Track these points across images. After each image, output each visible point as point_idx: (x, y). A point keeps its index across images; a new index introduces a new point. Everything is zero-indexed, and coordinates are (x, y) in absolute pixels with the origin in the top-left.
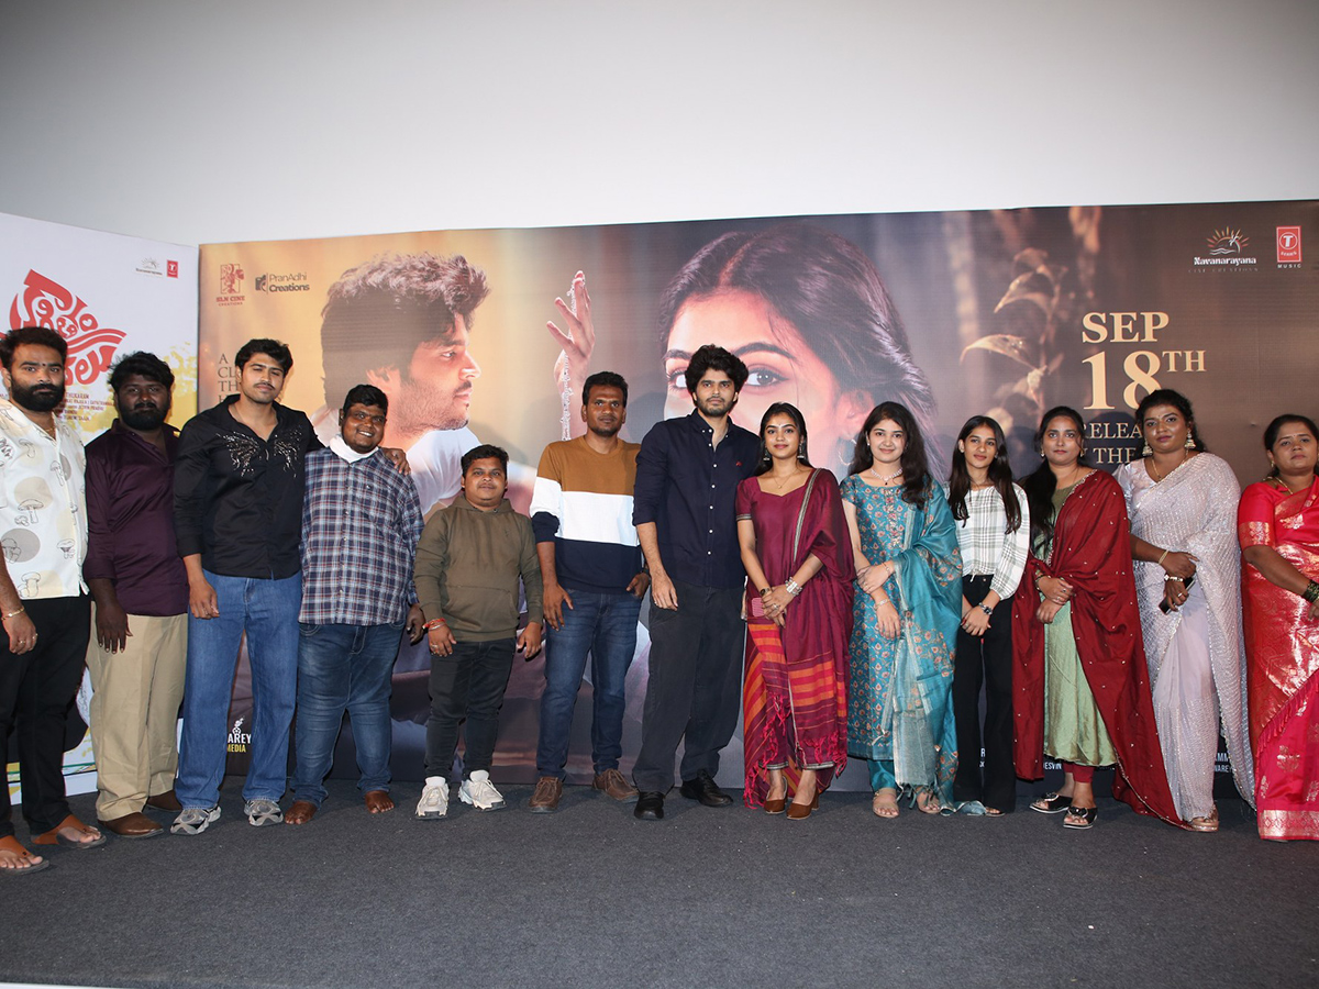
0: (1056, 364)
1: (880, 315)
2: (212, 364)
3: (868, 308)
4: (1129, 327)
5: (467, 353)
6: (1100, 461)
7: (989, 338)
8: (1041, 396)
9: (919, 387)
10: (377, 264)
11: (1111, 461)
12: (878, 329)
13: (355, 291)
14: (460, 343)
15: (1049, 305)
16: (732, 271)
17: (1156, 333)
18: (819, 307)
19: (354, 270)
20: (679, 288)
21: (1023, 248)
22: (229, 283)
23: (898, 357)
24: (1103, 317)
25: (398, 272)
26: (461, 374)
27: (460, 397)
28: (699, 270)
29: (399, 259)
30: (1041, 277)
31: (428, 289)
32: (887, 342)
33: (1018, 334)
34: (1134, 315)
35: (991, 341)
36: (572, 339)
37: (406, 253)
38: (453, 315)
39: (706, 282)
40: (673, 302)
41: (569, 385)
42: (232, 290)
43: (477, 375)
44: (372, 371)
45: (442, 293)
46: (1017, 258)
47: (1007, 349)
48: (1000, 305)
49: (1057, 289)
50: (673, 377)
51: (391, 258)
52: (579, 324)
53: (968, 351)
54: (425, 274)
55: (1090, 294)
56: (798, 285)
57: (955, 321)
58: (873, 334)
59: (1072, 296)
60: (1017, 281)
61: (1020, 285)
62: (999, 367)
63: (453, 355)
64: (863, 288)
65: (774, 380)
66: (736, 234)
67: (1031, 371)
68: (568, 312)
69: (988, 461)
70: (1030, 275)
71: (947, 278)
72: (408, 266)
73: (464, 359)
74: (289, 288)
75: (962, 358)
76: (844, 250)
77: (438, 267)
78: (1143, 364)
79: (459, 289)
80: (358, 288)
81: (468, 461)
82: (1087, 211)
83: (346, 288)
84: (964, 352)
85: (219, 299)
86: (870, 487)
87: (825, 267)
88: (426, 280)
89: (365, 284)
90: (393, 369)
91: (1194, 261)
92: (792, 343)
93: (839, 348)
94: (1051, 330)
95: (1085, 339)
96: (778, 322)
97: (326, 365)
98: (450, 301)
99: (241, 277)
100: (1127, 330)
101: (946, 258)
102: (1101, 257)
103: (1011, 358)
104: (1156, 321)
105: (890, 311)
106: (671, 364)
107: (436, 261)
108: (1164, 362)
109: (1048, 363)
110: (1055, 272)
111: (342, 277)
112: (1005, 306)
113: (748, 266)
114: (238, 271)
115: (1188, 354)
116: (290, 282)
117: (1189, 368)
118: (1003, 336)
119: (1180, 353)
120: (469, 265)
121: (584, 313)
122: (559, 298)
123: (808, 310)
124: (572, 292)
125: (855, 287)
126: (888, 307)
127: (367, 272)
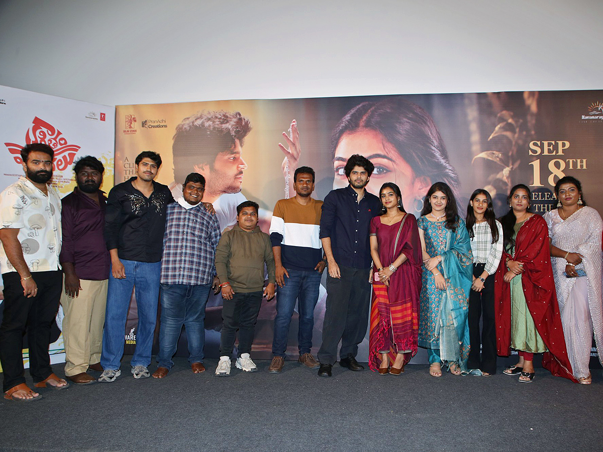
0: (516, 165)
1: (435, 141)
2: (121, 162)
3: (429, 138)
4: (551, 148)
5: (241, 158)
6: (537, 211)
7: (486, 152)
8: (509, 180)
9: (453, 175)
10: (199, 115)
11: (542, 211)
12: (433, 148)
13: (188, 128)
14: (238, 153)
15: (514, 137)
16: (365, 120)
17: (564, 151)
18: (405, 137)
19: (188, 118)
20: (341, 128)
21: (502, 111)
22: (129, 124)
23: (443, 161)
24: (539, 143)
25: (209, 119)
26: (238, 167)
27: (238, 178)
28: (350, 119)
29: (209, 113)
30: (510, 124)
31: (223, 127)
32: (438, 154)
33: (499, 151)
34: (553, 142)
35: (486, 154)
36: (290, 152)
37: (213, 110)
38: (235, 140)
39: (353, 125)
40: (338, 135)
41: (289, 173)
42: (131, 127)
43: (245, 168)
44: (196, 166)
45: (229, 130)
46: (499, 115)
47: (494, 158)
48: (491, 137)
49: (517, 130)
50: (338, 170)
51: (206, 113)
52: (294, 144)
53: (477, 158)
54: (221, 120)
55: (533, 132)
56: (396, 127)
57: (469, 145)
58: (431, 150)
59: (524, 133)
60: (499, 126)
61: (500, 128)
62: (490, 166)
63: (235, 158)
64: (427, 128)
65: (385, 171)
66: (367, 103)
67: (505, 168)
68: (288, 139)
69: (484, 210)
70: (505, 123)
71: (466, 124)
72: (214, 117)
73: (239, 160)
74: (157, 127)
75: (472, 162)
76: (418, 111)
77: (227, 117)
78: (557, 165)
79: (237, 128)
80: (190, 126)
81: (240, 208)
82: (532, 93)
83: (185, 127)
84: (474, 159)
85: (124, 131)
86: (430, 222)
87: (409, 119)
88: (222, 123)
89: (193, 125)
90: (206, 165)
91: (581, 117)
92: (393, 154)
93: (415, 157)
94: (515, 149)
95: (530, 153)
96: (386, 144)
97: (175, 163)
98: (233, 133)
99: (135, 121)
101: (465, 115)
102: (538, 115)
103: (495, 162)
104: (564, 145)
105: (439, 140)
106: (336, 163)
107: (227, 114)
108: (567, 164)
109: (513, 165)
110: (516, 122)
111: (182, 122)
112: (493, 138)
113: (373, 118)
114: (134, 118)
115: (579, 161)
116: (158, 124)
117: (579, 167)
118: (492, 152)
119: (575, 160)
120: (242, 116)
121: (296, 139)
122: (284, 132)
123: (401, 139)
124: (290, 129)
125: (423, 128)
126: (438, 138)
127: (194, 119)
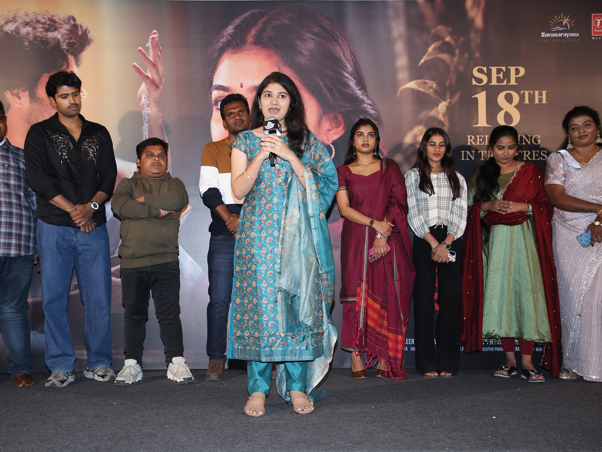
0: (456, 98)
1: (348, 66)
3: (340, 61)
4: (501, 75)
6: (482, 159)
7: (415, 81)
8: (447, 119)
9: (372, 112)
10: (11, 17)
15: (452, 61)
16: (255, 35)
17: (517, 80)
18: (309, 60)
20: (220, 45)
21: (437, 25)
23: (359, 93)
24: (485, 69)
25: (27, 24)
28: (233, 33)
29: (27, 15)
30: (448, 43)
31: (48, 37)
32: (352, 83)
33: (433, 79)
34: (504, 68)
35: (416, 83)
36: (150, 76)
37: (32, 11)
38: (67, 56)
39: (238, 41)
40: (216, 54)
41: (148, 106)
44: (8, 92)
45: (59, 41)
46: (433, 31)
47: (426, 88)
48: (422, 61)
49: (457, 51)
50: (216, 104)
51: (21, 13)
52: (154, 66)
53: (403, 89)
54: (46, 26)
55: (477, 55)
56: (296, 45)
57: (394, 71)
58: (343, 78)
59: (466, 56)
60: (433, 46)
61: (435, 49)
62: (421, 100)
64: (338, 48)
66: (257, 11)
67: (441, 102)
68: (147, 58)
70: (441, 42)
71: (390, 43)
72: (34, 20)
75: (398, 94)
76: (326, 23)
77: (55, 22)
78: (509, 99)
79: (71, 38)
82: (476, 2)
84: (400, 90)
87: (314, 34)
88: (47, 30)
90: (24, 91)
91: (541, 34)
93: (323, 86)
94: (453, 77)
95: (474, 83)
96: (283, 68)
98: (64, 46)
100: (500, 77)
101: (389, 31)
102: (484, 32)
103: (428, 95)
104: (517, 72)
105: (354, 63)
106: (215, 94)
107: (55, 18)
108: (522, 98)
109: (451, 98)
110: (456, 41)
112: (425, 61)
113: (265, 32)
115: (537, 93)
117: (537, 101)
118: (424, 80)
119: (531, 92)
120: (78, 22)
121: (157, 59)
122: (140, 48)
123: (303, 61)
124: (149, 44)
125: (332, 47)
126: (353, 60)
127: (3, 23)
